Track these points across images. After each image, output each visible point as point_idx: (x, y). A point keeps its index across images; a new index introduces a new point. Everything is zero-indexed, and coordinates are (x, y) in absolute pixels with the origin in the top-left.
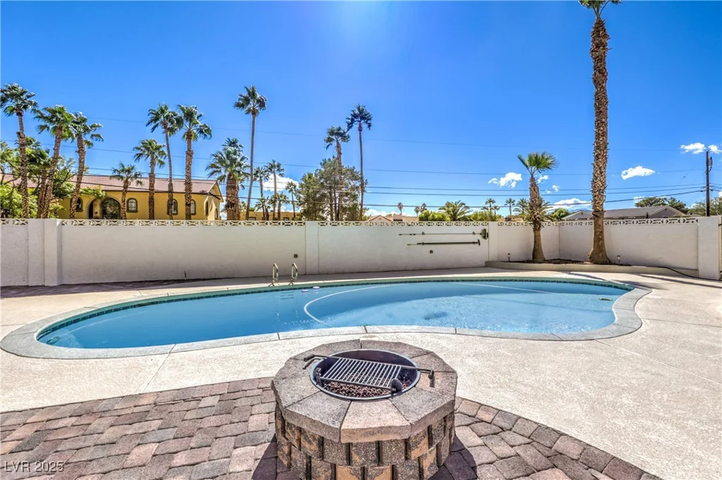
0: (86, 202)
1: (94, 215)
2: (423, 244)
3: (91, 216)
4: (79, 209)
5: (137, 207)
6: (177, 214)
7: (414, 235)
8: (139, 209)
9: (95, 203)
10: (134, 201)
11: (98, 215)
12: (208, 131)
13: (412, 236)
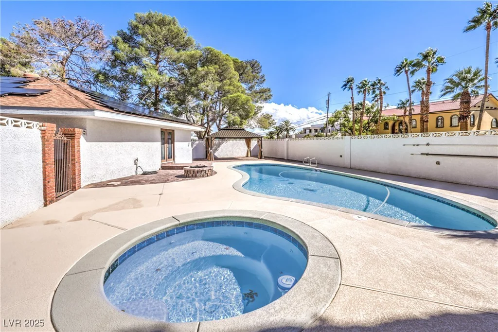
0: (390, 124)
1: (395, 131)
2: (427, 154)
3: (393, 132)
4: (386, 128)
5: (416, 125)
6: (443, 127)
7: (414, 145)
8: (417, 126)
9: (396, 124)
10: (415, 121)
11: (397, 131)
12: (442, 59)
13: (416, 146)
